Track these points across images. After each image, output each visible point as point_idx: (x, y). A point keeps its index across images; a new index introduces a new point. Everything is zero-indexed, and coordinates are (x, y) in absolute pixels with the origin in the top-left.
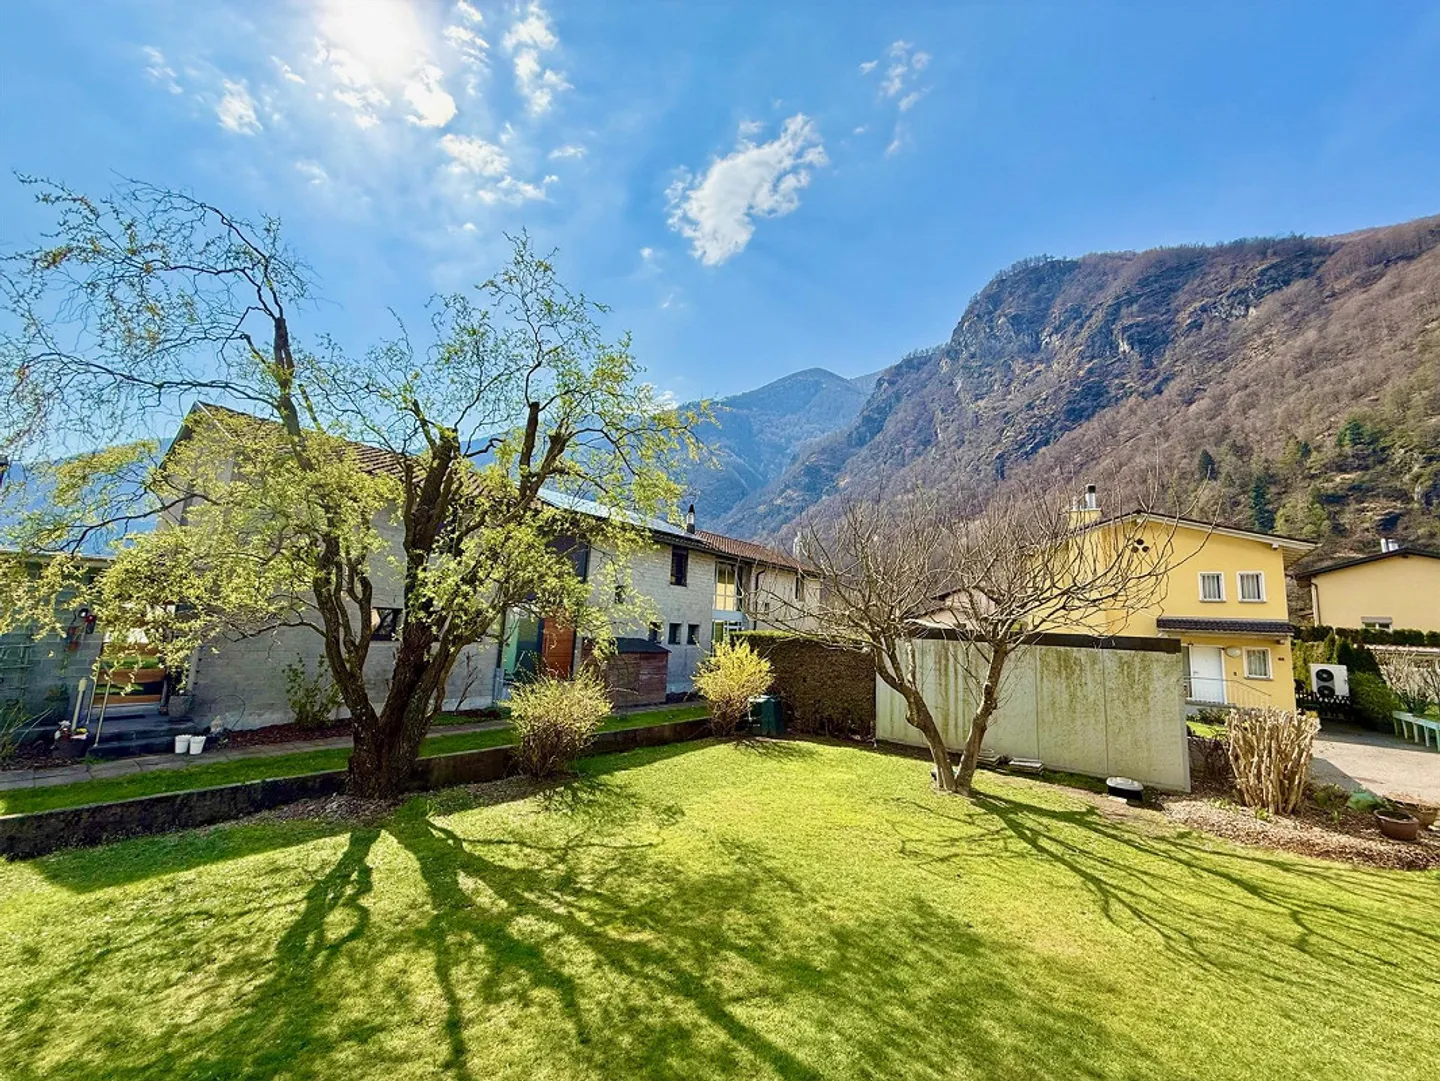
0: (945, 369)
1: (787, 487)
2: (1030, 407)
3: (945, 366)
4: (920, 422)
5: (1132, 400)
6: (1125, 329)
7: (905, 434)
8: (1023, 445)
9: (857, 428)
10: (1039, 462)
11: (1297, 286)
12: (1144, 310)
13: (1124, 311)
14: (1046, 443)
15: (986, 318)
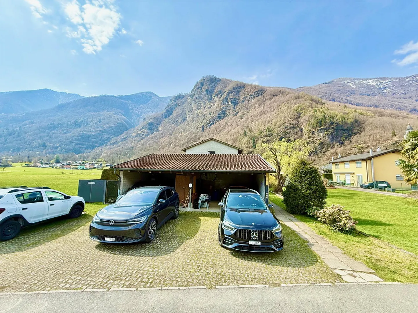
0: (189, 100)
1: (143, 128)
2: (210, 114)
3: (189, 99)
4: (183, 114)
5: (231, 116)
6: (230, 99)
7: (179, 117)
8: (208, 124)
9: (164, 113)
10: (212, 128)
11: (260, 97)
12: (234, 95)
13: (230, 94)
14: (213, 124)
15: (200, 88)
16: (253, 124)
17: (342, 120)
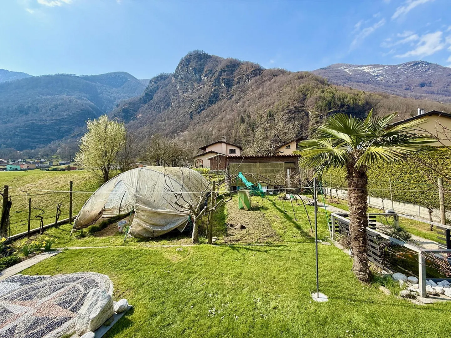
0: (173, 81)
1: (115, 116)
2: (199, 98)
3: (173, 80)
4: (166, 98)
5: (225, 100)
6: (223, 79)
7: (161, 101)
8: (197, 110)
9: (143, 97)
10: (202, 115)
11: (258, 77)
12: (227, 75)
13: (223, 74)
14: (204, 110)
15: (186, 66)
16: (251, 109)
17: (353, 102)
